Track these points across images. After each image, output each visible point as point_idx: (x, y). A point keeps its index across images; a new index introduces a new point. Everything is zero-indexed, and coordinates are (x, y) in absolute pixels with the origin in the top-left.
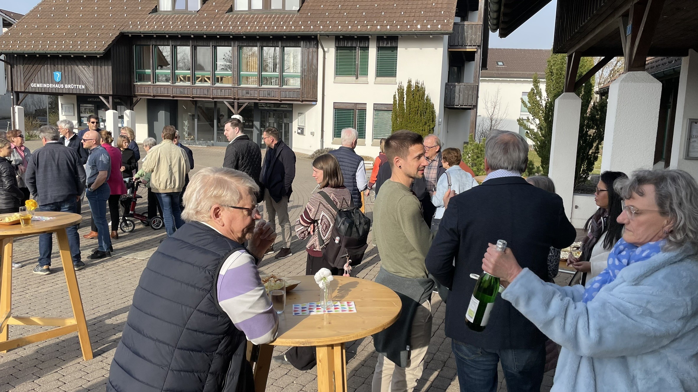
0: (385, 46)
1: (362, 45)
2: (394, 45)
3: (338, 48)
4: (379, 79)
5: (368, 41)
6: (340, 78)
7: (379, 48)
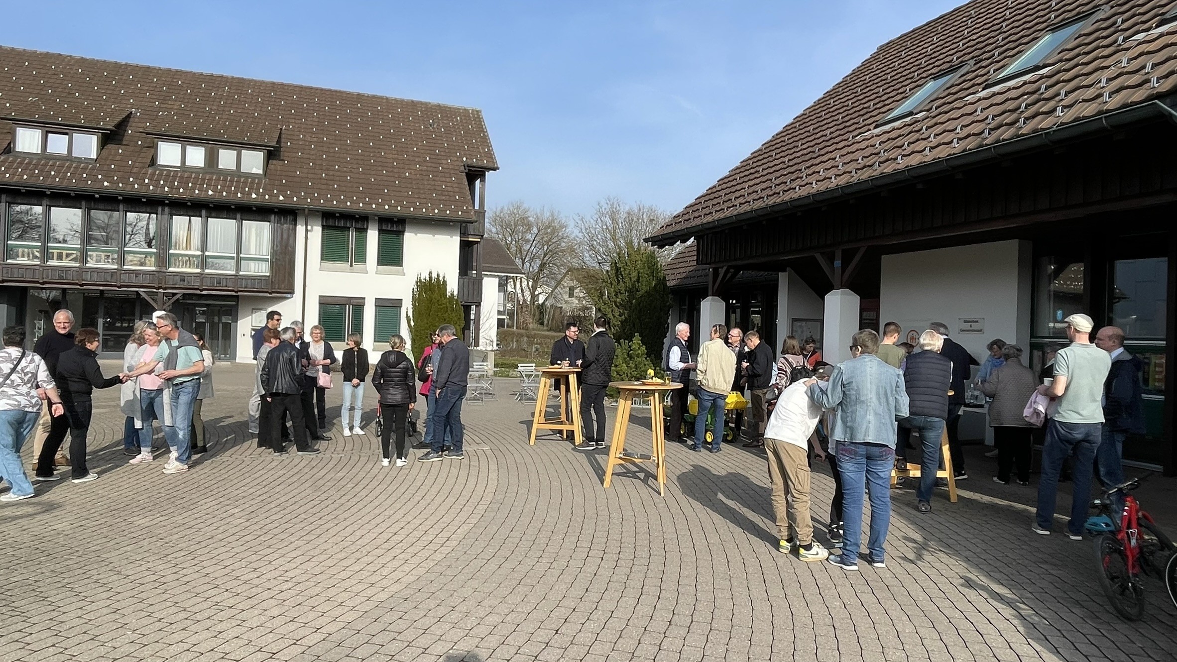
0: (389, 228)
1: (359, 226)
2: (400, 228)
3: (324, 227)
4: (381, 267)
5: (368, 222)
6: (329, 264)
7: (381, 231)
